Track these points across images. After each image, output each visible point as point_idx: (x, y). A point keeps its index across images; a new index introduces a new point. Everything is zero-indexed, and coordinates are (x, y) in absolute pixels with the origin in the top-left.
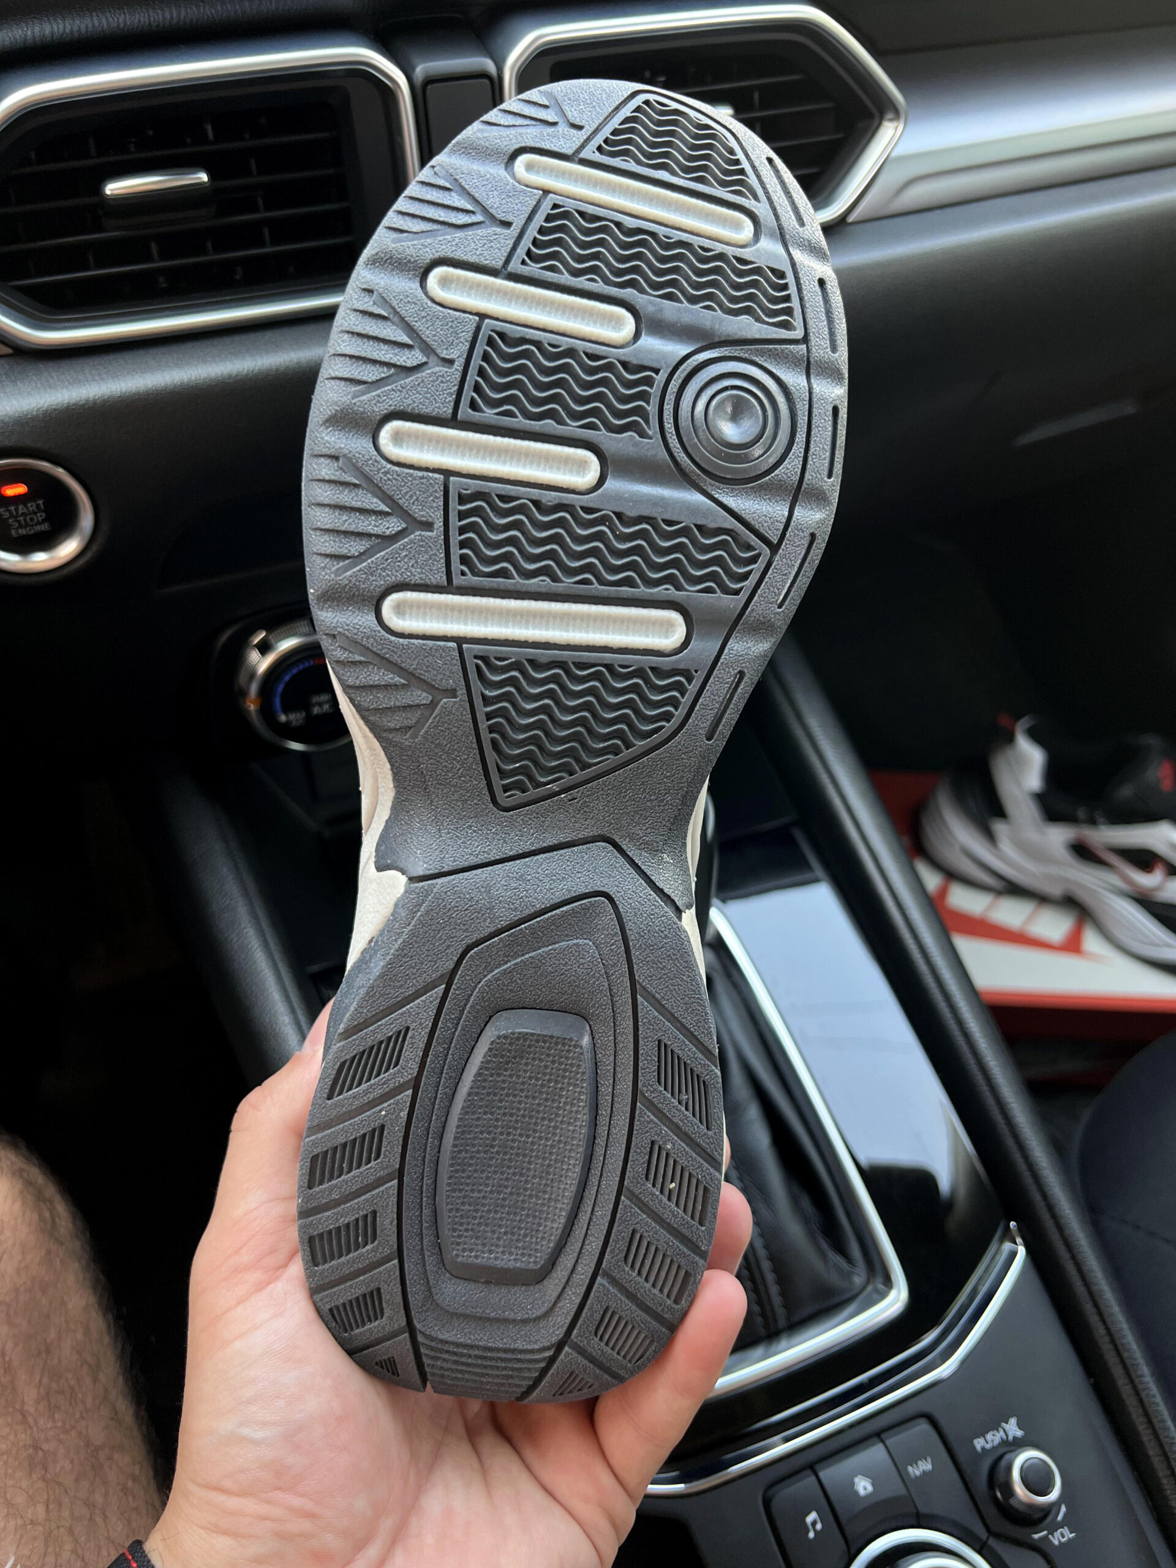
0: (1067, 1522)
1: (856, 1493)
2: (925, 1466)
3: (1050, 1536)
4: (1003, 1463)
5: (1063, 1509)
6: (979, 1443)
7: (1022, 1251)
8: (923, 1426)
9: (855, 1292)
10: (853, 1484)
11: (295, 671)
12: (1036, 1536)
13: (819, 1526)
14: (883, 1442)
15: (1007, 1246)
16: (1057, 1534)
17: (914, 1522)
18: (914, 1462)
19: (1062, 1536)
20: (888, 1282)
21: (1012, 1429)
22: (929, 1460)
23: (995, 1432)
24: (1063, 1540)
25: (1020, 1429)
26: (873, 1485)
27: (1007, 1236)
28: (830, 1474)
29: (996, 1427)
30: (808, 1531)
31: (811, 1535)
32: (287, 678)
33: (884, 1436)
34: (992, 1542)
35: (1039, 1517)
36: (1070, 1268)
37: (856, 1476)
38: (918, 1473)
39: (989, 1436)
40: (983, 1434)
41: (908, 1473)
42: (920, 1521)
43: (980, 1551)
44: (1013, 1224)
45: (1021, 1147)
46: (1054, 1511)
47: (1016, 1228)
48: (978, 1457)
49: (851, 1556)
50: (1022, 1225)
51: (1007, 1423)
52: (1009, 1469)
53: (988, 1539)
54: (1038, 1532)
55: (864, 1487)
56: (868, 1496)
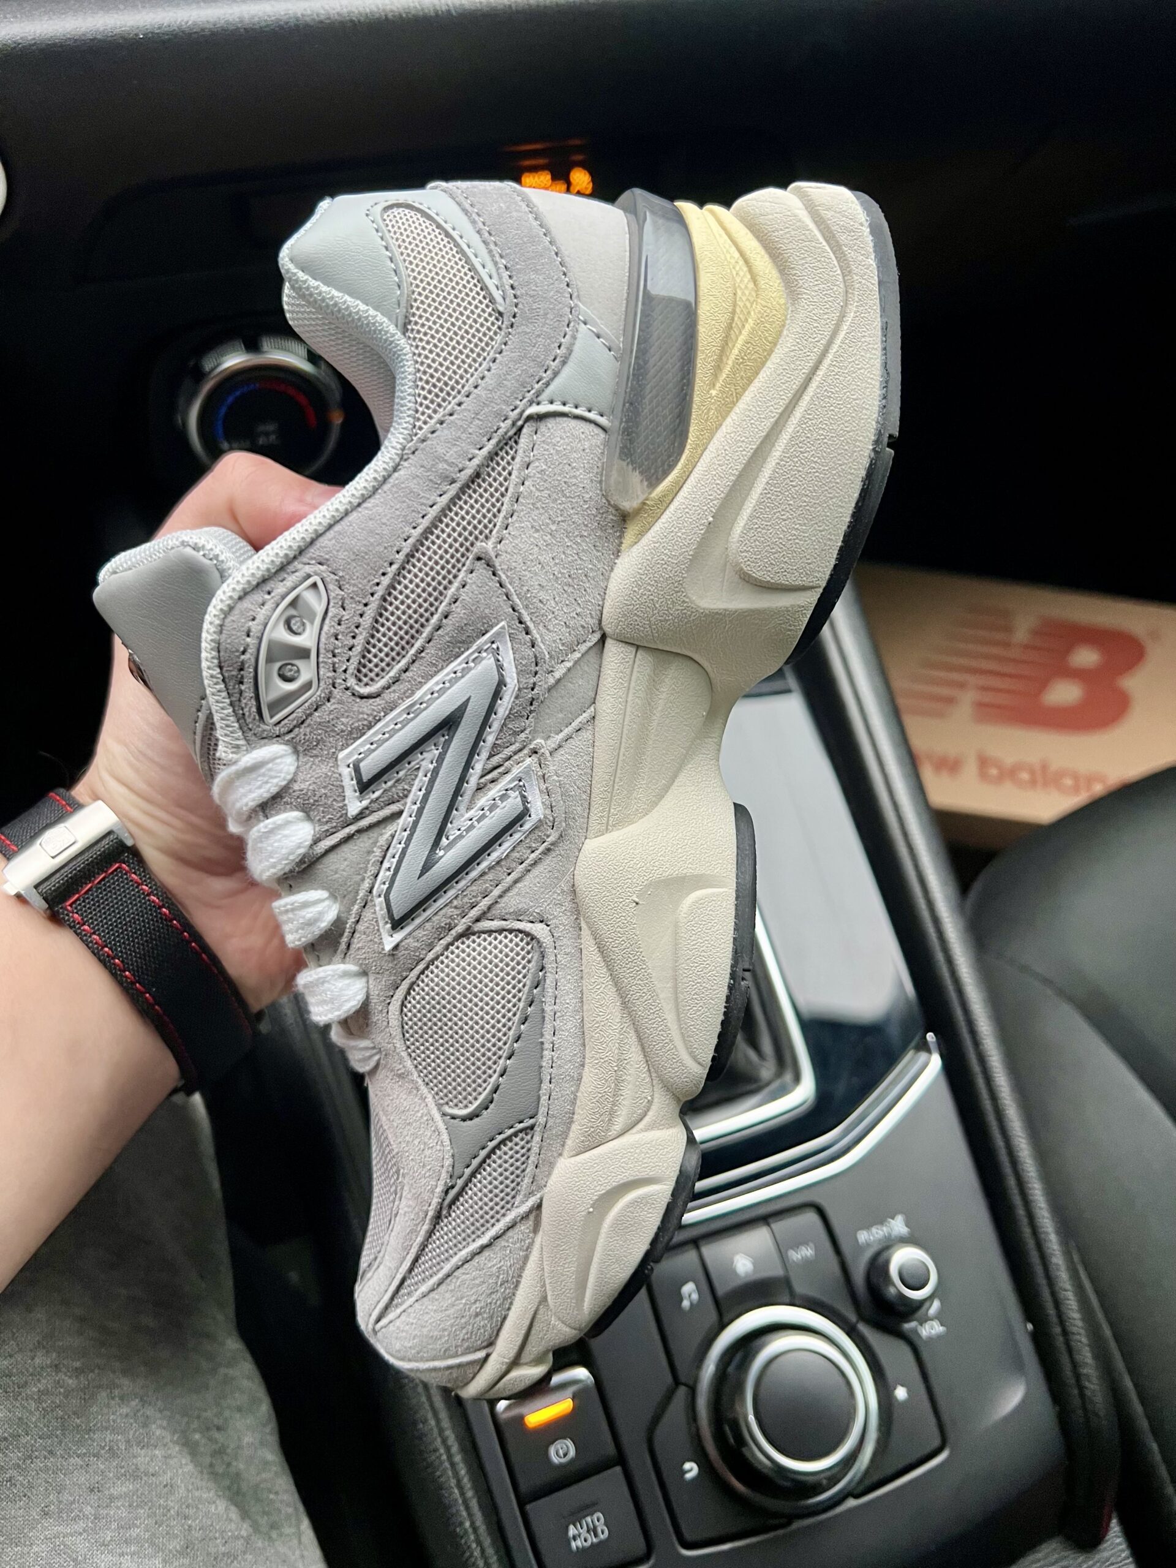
0: (940, 1317)
1: (734, 1272)
2: (807, 1252)
3: (919, 1327)
4: (885, 1255)
5: (936, 1305)
6: (863, 1236)
7: (936, 1062)
8: (811, 1218)
9: (761, 1084)
10: (733, 1263)
11: (238, 393)
12: (908, 1326)
13: (695, 1296)
14: (768, 1225)
15: (923, 1056)
16: (927, 1326)
17: (787, 1300)
18: (796, 1246)
19: (930, 1329)
20: (797, 1078)
21: (898, 1226)
22: (812, 1245)
23: (879, 1227)
24: (933, 1332)
25: (907, 1226)
26: (754, 1264)
27: (924, 1046)
28: (712, 1251)
29: (881, 1222)
30: (681, 1300)
31: (686, 1304)
32: (230, 399)
33: (770, 1220)
34: (863, 1328)
35: (912, 1309)
36: (980, 1082)
37: (737, 1253)
38: (799, 1257)
39: (874, 1230)
40: (867, 1227)
41: (787, 1256)
42: (794, 1301)
43: (849, 1334)
44: (930, 1037)
45: (950, 961)
46: (927, 1304)
47: (934, 1039)
48: (859, 1248)
49: (722, 1326)
50: (939, 1036)
51: (893, 1219)
52: (887, 1263)
53: (857, 1322)
54: (909, 1321)
55: (744, 1265)
56: (747, 1273)
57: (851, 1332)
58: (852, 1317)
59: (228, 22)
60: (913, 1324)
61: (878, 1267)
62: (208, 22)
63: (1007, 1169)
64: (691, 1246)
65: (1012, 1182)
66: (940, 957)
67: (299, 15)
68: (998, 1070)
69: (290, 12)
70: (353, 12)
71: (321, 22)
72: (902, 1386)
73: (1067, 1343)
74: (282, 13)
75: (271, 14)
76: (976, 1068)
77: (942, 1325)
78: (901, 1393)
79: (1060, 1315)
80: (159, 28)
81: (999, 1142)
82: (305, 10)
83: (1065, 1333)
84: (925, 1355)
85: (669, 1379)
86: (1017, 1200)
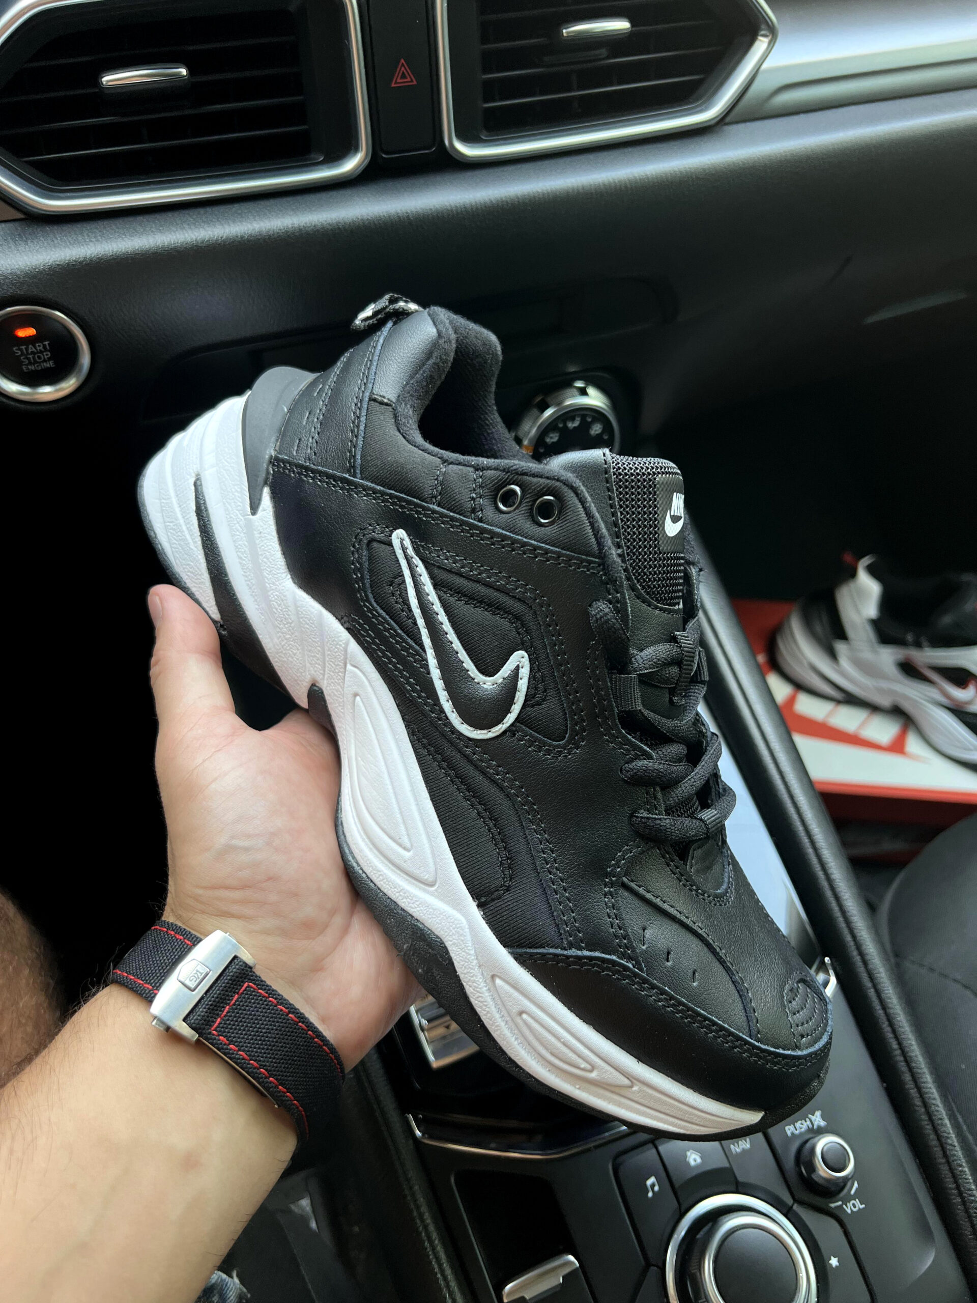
0: (857, 1195)
1: (688, 1164)
2: (745, 1145)
3: (844, 1206)
4: (808, 1145)
5: (856, 1185)
6: (790, 1130)
7: (833, 980)
10: (686, 1157)
12: (833, 1205)
13: (657, 1188)
15: (822, 976)
16: (850, 1205)
17: (733, 1188)
21: (817, 1119)
22: (748, 1140)
23: (803, 1121)
24: (855, 1210)
25: (823, 1117)
26: (703, 1160)
27: (822, 968)
28: (667, 1150)
29: (804, 1117)
30: (648, 1192)
31: (650, 1194)
34: (796, 1207)
35: (836, 1189)
38: (738, 1150)
39: (798, 1124)
40: (793, 1122)
41: (730, 1150)
42: (739, 1188)
43: (786, 1216)
44: (827, 959)
45: (837, 898)
46: (849, 1184)
47: (830, 962)
48: (788, 1140)
49: (682, 1214)
50: (834, 961)
51: (813, 1115)
52: (813, 1151)
53: (793, 1205)
54: (834, 1202)
55: (695, 1160)
56: (697, 1166)
57: (787, 1213)
58: (789, 1200)
59: (251, 235)
60: (840, 1203)
61: (804, 1157)
62: (237, 237)
63: (902, 1066)
64: (651, 1145)
65: (907, 1077)
66: (829, 893)
67: (302, 227)
68: (887, 985)
69: (296, 226)
70: (340, 223)
71: (318, 231)
72: (835, 1257)
73: (967, 1211)
74: (290, 226)
75: (282, 228)
76: (868, 983)
77: (861, 1204)
78: (834, 1262)
79: (958, 1187)
80: (202, 243)
81: (895, 1045)
82: (306, 223)
83: (964, 1203)
84: (850, 1227)
85: (643, 1262)
86: (913, 1092)
